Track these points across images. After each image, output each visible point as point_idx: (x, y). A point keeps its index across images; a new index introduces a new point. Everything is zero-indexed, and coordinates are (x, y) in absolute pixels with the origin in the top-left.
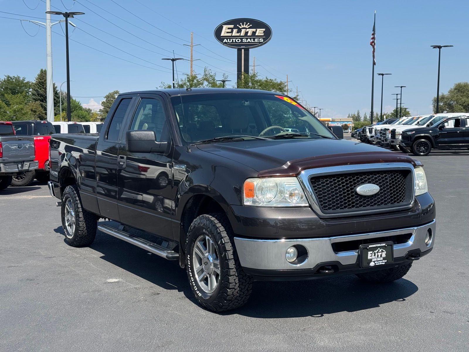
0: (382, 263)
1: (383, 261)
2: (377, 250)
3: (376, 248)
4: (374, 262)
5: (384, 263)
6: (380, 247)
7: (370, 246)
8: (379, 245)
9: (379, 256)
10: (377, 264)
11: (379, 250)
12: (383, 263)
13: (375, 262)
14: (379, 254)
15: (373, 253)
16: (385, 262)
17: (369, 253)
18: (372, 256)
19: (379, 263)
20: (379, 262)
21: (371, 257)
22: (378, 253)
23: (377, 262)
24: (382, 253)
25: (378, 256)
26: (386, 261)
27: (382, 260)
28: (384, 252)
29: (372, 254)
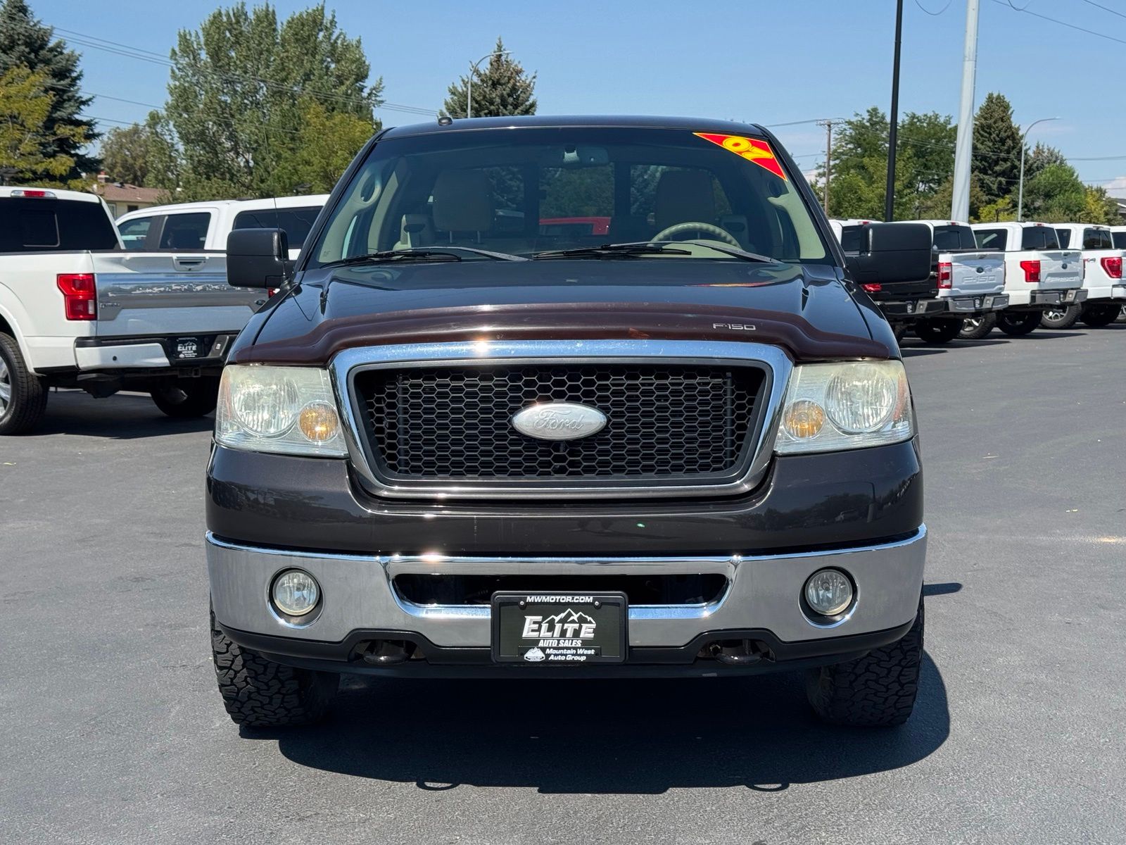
0: (573, 655)
1: (580, 651)
2: (562, 615)
3: (559, 607)
4: (543, 649)
5: (583, 659)
6: (577, 607)
7: (529, 599)
8: (568, 599)
9: (569, 634)
10: (552, 658)
11: (569, 615)
12: (576, 658)
13: (548, 651)
14: (570, 628)
15: (543, 620)
16: (586, 655)
17: (529, 619)
18: (539, 630)
19: (562, 655)
20: (565, 652)
21: (538, 633)
22: (566, 626)
23: (556, 652)
24: (580, 627)
25: (563, 633)
26: (592, 652)
27: (575, 648)
28: (590, 622)
29: (540, 623)
